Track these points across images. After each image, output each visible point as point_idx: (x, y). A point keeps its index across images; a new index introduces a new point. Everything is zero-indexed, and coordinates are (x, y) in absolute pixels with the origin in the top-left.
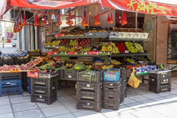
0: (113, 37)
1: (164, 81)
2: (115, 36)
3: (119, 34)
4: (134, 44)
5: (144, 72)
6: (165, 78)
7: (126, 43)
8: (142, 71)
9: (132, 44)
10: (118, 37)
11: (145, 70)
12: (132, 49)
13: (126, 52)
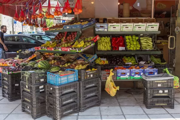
0: (101, 29)
1: (161, 91)
2: (104, 29)
3: (109, 26)
4: (141, 38)
5: (134, 76)
6: (163, 88)
7: (127, 37)
8: (130, 75)
9: (137, 38)
10: (109, 29)
11: (136, 74)
12: (132, 45)
13: (121, 48)
